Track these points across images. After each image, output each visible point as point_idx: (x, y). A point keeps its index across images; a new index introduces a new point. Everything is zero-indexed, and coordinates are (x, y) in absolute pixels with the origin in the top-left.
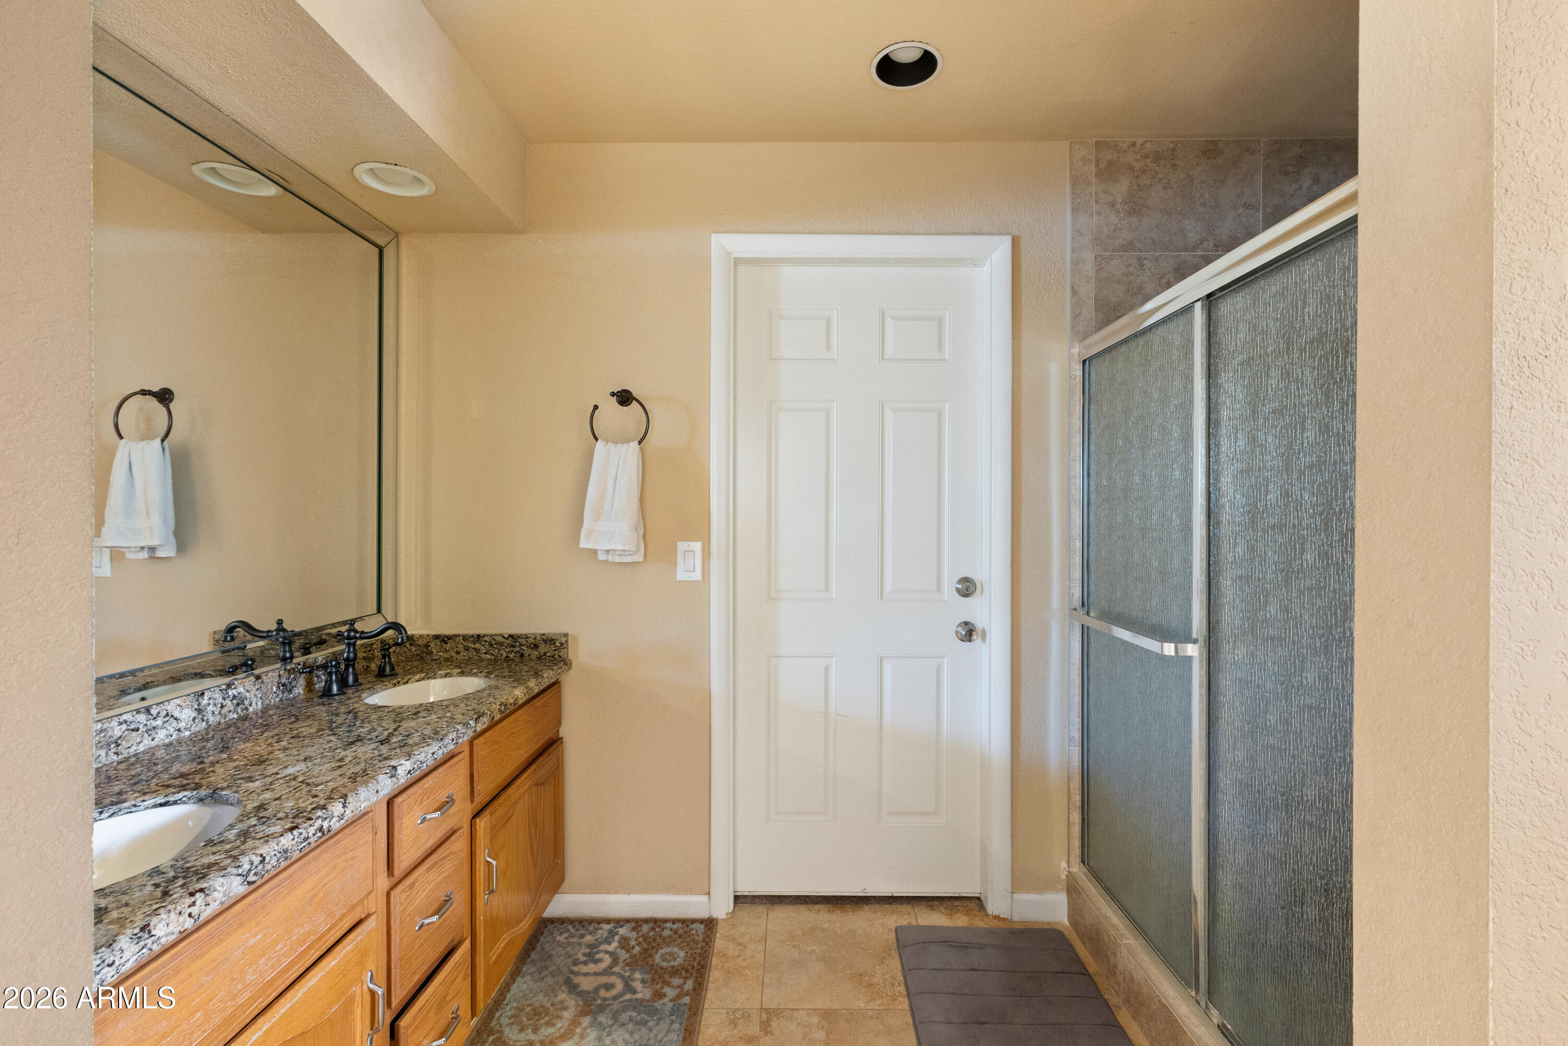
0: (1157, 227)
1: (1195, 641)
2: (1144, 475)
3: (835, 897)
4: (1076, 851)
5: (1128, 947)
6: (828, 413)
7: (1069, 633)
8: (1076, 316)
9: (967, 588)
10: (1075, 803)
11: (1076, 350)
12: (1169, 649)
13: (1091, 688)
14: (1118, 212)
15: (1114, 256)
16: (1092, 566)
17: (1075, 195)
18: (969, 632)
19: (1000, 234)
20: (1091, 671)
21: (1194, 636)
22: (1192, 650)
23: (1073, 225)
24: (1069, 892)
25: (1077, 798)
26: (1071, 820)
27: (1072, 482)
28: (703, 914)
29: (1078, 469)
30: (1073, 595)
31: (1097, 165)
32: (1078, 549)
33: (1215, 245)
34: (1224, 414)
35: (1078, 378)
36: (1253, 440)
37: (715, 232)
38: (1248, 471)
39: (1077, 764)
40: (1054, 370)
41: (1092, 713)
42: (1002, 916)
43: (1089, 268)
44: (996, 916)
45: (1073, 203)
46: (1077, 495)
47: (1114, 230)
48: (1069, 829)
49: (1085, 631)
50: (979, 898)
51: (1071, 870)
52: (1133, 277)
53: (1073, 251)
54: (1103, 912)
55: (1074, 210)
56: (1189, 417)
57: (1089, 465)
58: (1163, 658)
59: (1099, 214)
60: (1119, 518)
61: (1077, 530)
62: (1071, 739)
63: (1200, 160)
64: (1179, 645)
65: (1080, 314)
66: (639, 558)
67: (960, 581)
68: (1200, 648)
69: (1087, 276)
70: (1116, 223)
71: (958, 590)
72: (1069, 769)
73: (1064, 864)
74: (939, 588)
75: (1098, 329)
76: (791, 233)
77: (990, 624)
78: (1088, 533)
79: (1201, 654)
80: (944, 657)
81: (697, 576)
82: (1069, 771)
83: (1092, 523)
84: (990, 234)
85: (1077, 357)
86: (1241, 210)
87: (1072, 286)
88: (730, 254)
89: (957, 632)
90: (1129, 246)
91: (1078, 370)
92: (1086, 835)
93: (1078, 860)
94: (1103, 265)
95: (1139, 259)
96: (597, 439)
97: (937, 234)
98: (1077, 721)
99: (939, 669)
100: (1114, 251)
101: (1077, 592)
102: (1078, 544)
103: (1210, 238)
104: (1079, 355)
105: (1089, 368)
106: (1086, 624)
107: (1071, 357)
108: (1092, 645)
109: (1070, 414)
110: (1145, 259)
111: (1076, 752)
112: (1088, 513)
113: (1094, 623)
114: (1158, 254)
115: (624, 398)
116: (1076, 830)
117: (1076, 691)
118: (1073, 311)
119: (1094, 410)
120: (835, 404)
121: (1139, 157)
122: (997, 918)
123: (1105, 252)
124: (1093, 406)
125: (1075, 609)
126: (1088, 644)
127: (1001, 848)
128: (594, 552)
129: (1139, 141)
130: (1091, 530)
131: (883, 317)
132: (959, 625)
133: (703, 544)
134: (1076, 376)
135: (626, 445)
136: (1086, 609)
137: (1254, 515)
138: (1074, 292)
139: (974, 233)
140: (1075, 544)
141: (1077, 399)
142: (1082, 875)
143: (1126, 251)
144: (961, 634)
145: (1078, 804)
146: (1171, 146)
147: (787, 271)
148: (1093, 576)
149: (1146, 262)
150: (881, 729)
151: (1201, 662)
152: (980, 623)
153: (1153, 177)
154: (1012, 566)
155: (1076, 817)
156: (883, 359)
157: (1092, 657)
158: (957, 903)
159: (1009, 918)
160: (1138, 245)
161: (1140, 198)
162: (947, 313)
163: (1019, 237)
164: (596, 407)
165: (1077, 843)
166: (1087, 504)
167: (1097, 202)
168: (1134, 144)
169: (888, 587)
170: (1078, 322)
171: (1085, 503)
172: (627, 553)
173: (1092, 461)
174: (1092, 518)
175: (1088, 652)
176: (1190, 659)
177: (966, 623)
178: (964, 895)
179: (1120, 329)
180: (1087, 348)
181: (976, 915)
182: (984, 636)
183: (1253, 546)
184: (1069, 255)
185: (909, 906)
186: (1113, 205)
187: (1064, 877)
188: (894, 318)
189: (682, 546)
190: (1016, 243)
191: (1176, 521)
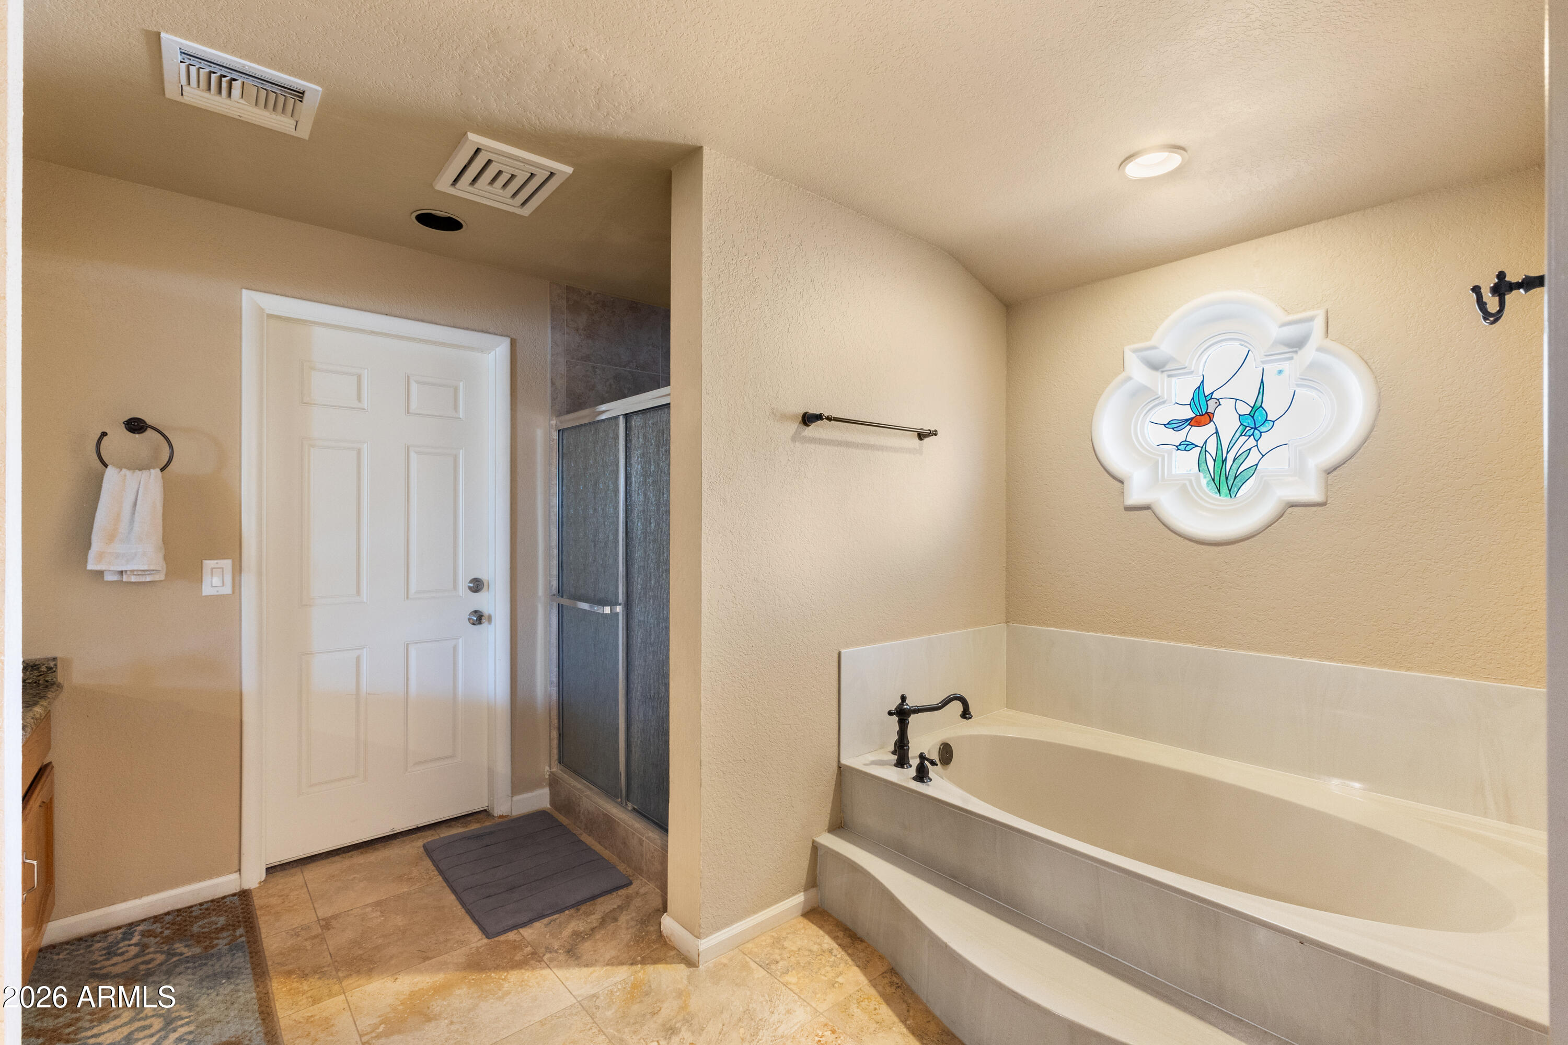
0: (604, 349)
1: (620, 605)
2: (595, 509)
3: (365, 842)
4: (555, 757)
5: (587, 796)
6: (359, 452)
7: (550, 611)
8: (554, 399)
9: (477, 586)
10: (554, 725)
11: (554, 422)
12: (607, 610)
13: (564, 646)
14: (580, 335)
15: (579, 363)
16: (564, 566)
17: (553, 320)
18: (478, 618)
19: (502, 336)
20: (564, 635)
21: (620, 602)
22: (619, 609)
23: (552, 338)
24: (551, 786)
25: (556, 722)
26: (552, 737)
27: (552, 510)
28: (235, 889)
29: (555, 501)
30: (552, 586)
31: (567, 302)
32: (555, 555)
33: (636, 366)
34: (633, 479)
35: (555, 441)
36: (645, 495)
37: (247, 289)
38: (643, 511)
39: (555, 698)
40: (540, 434)
41: (565, 662)
42: (504, 815)
43: (562, 369)
44: (500, 816)
45: (552, 323)
46: (555, 518)
47: (578, 346)
48: (550, 743)
49: (560, 608)
50: (485, 810)
51: (552, 770)
52: (590, 379)
53: (552, 355)
54: (572, 785)
55: (552, 328)
56: (617, 478)
57: (562, 499)
58: (605, 616)
59: (568, 334)
60: (581, 535)
61: (554, 543)
62: (551, 683)
63: (628, 311)
64: (612, 607)
65: (557, 398)
66: (160, 577)
67: (471, 582)
68: (622, 608)
69: (561, 374)
70: (579, 341)
71: (470, 588)
72: (550, 703)
73: (547, 768)
74: (455, 587)
75: (568, 412)
76: (326, 303)
77: (495, 610)
78: (562, 544)
79: (623, 611)
80: (458, 639)
81: (227, 590)
82: (550, 705)
83: (564, 538)
84: (495, 334)
85: (554, 427)
86: (651, 347)
87: (551, 379)
88: (263, 309)
89: (469, 619)
90: (587, 358)
91: (555, 435)
92: (561, 743)
93: (556, 762)
94: (571, 368)
95: (593, 367)
96: (106, 466)
97: (454, 327)
98: (555, 670)
99: (455, 649)
100: (578, 360)
101: (555, 583)
102: (555, 552)
103: (634, 361)
104: (556, 425)
105: (562, 436)
106: (561, 603)
107: (551, 426)
108: (565, 617)
109: (550, 464)
110: (597, 368)
111: (554, 690)
112: (562, 531)
113: (565, 602)
114: (605, 366)
115: (136, 426)
116: (555, 743)
117: (554, 651)
118: (552, 395)
119: (565, 463)
120: (366, 445)
121: (593, 302)
122: (501, 817)
123: (572, 359)
124: (565, 461)
125: (554, 595)
126: (562, 618)
127: (503, 767)
128: (100, 573)
129: (593, 292)
130: (564, 542)
131: (408, 380)
132: (471, 614)
133: (233, 561)
134: (554, 439)
135: (145, 473)
136: (561, 595)
137: (646, 533)
138: (553, 384)
139: (482, 331)
140: (553, 552)
141: (555, 455)
142: (559, 771)
143: (585, 361)
144: (473, 620)
145: (556, 725)
146: (612, 300)
147: (317, 331)
148: (565, 571)
149: (597, 370)
150: (407, 703)
151: (623, 616)
152: (486, 610)
153: (602, 317)
154: (511, 568)
155: (555, 734)
156: (408, 413)
157: (565, 624)
158: (470, 818)
159: (510, 814)
160: (593, 358)
161: (594, 328)
162: (461, 384)
163: (516, 339)
164: (104, 434)
165: (555, 751)
166: (561, 525)
167: (567, 326)
168: (590, 293)
169: (413, 589)
170: (555, 404)
171: (560, 524)
172: (146, 573)
173: (564, 497)
174: (564, 533)
175: (562, 622)
176: (618, 614)
177: (476, 612)
178: (475, 811)
179: (582, 416)
180: (561, 422)
181: (485, 821)
182: (490, 619)
183: (645, 550)
184: (549, 357)
185: (432, 830)
186: (577, 330)
187: (547, 777)
188: (418, 382)
189: (209, 564)
190: (513, 343)
191: (611, 537)
